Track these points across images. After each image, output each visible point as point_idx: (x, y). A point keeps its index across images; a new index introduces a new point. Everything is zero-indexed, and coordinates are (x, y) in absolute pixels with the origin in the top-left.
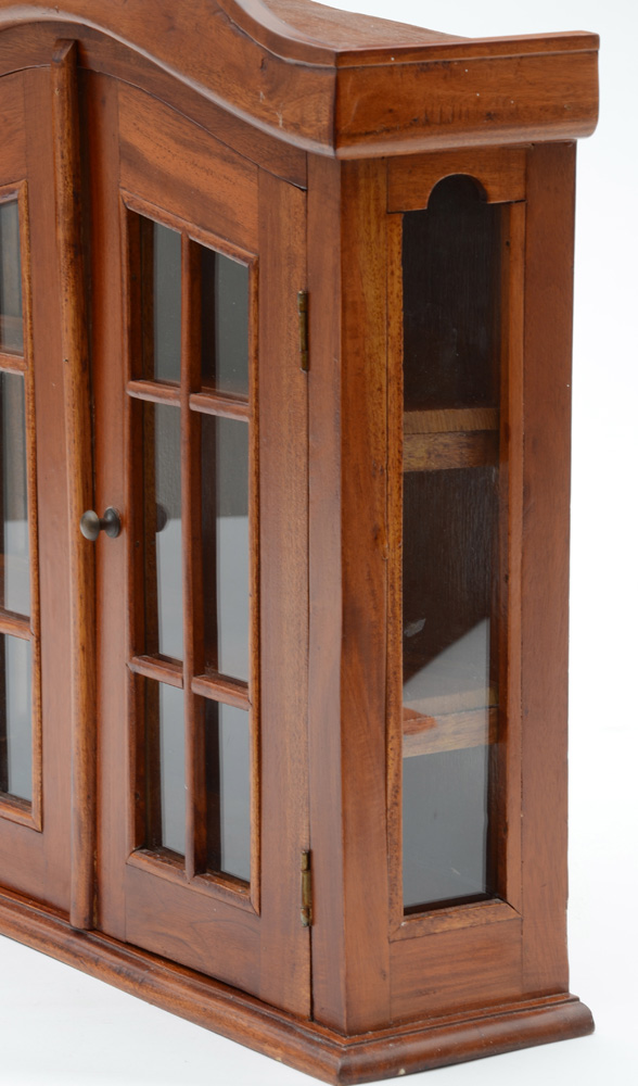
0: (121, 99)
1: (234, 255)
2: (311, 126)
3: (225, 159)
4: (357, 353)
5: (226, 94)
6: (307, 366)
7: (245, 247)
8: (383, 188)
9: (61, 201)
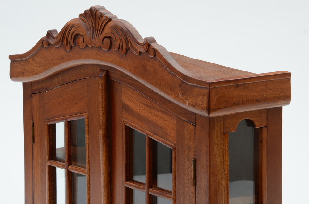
0: (123, 90)
1: (167, 144)
2: (199, 106)
3: (163, 112)
4: (214, 181)
5: (167, 93)
6: (195, 185)
7: (170, 141)
8: (223, 125)
9: (101, 121)
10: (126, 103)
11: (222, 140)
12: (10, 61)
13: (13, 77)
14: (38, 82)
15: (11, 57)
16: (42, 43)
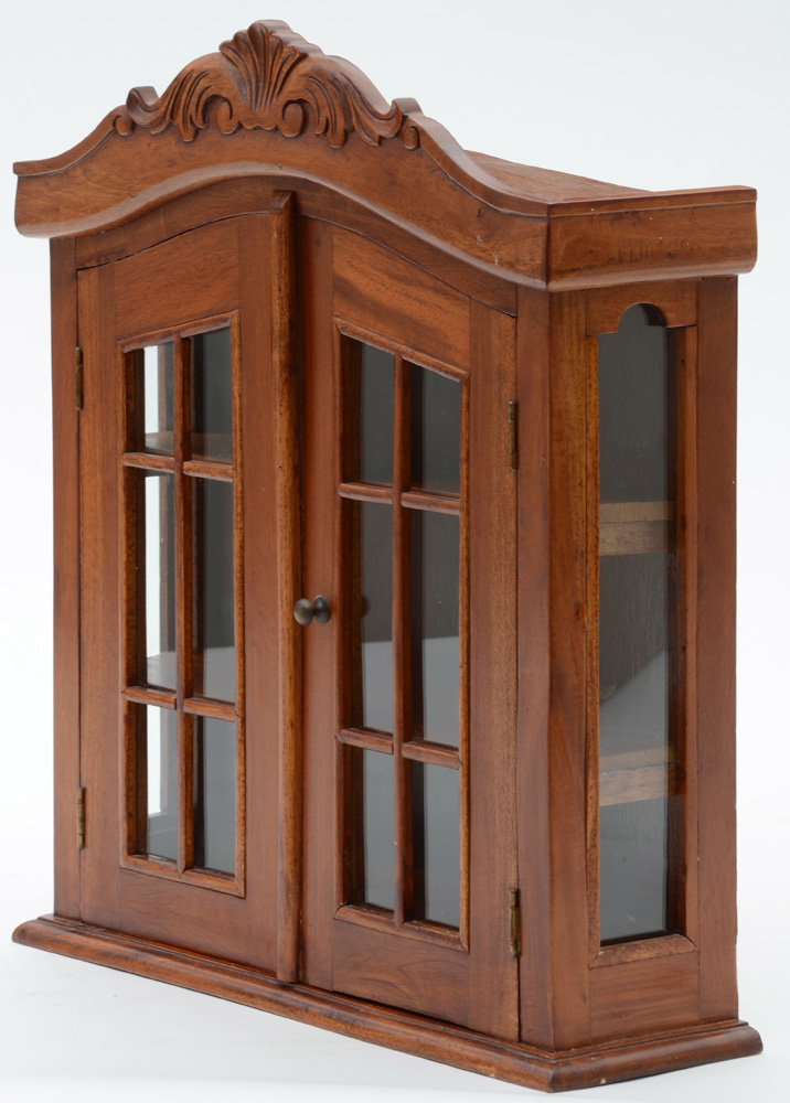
0: (336, 241)
1: (446, 372)
2: (526, 264)
3: (437, 291)
4: (562, 454)
5: (445, 237)
6: (516, 465)
7: (457, 365)
8: (583, 315)
9: (277, 328)
10: (342, 274)
11: (582, 353)
12: (16, 177)
13: (25, 223)
14: (95, 235)
15: (19, 168)
16: (114, 124)
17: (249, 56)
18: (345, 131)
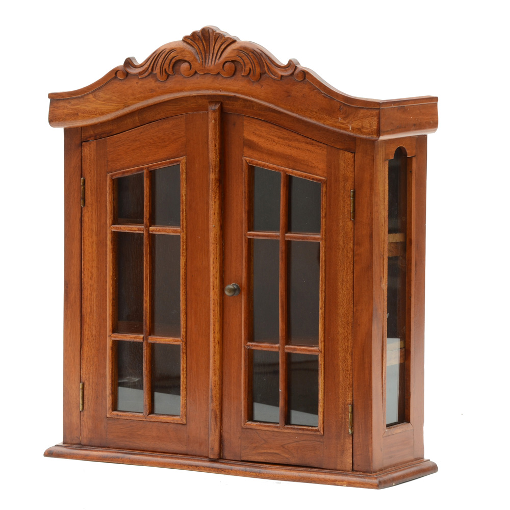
0: (245, 123)
1: (313, 179)
3: (308, 143)
6: (354, 217)
7: (319, 175)
9: (214, 163)
10: (249, 138)
12: (49, 100)
13: (56, 121)
14: (103, 124)
15: (52, 96)
16: (116, 74)
17: (201, 42)
18: (260, 73)
